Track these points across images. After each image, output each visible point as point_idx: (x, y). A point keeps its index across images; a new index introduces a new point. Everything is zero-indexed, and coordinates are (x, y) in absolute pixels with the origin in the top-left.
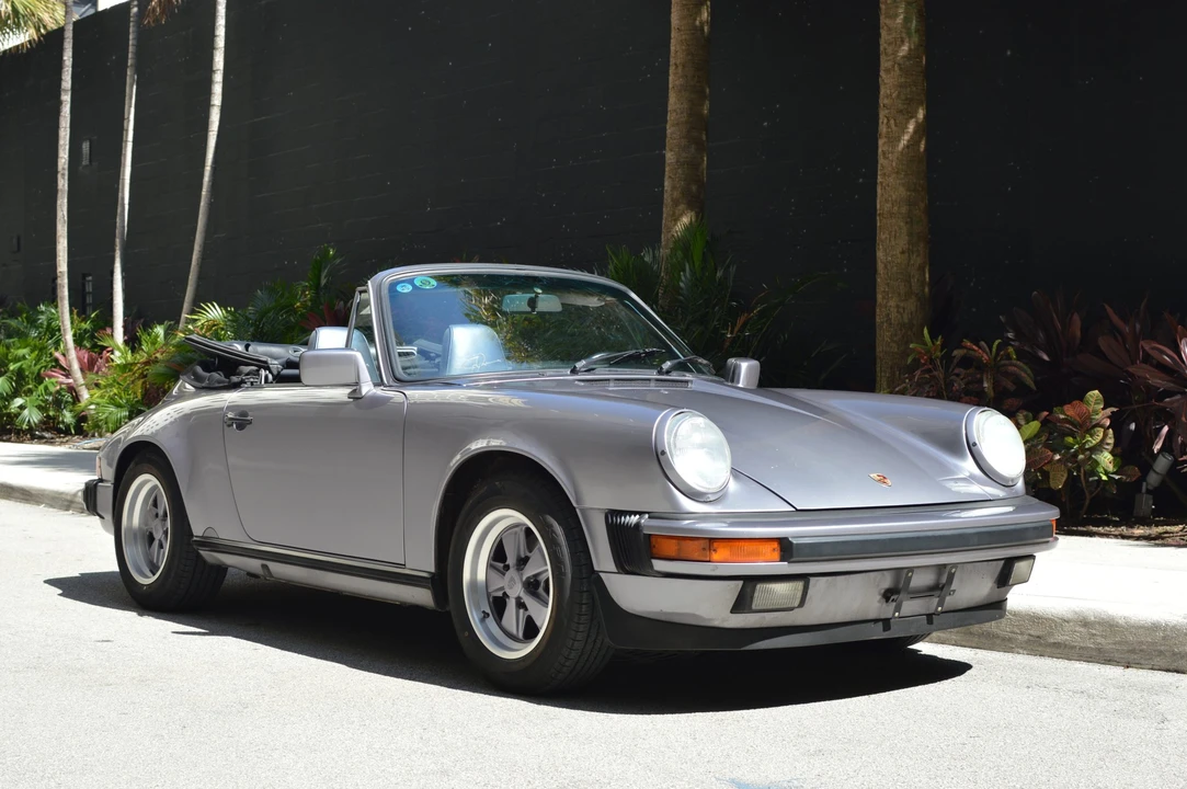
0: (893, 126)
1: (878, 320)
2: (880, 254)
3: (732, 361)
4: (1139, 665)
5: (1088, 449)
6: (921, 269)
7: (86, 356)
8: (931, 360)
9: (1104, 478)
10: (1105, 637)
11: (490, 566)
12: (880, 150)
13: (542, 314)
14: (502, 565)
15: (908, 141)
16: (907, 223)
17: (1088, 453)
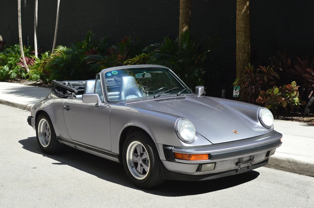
0: (240, 7)
1: (237, 59)
2: (237, 41)
3: (197, 87)
4: (303, 174)
5: (292, 97)
6: (248, 45)
7: (28, 59)
8: (251, 72)
9: (296, 104)
10: (294, 166)
11: (133, 154)
12: (237, 13)
13: (146, 78)
14: (137, 154)
15: (244, 11)
16: (244, 33)
17: (292, 98)
